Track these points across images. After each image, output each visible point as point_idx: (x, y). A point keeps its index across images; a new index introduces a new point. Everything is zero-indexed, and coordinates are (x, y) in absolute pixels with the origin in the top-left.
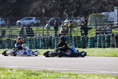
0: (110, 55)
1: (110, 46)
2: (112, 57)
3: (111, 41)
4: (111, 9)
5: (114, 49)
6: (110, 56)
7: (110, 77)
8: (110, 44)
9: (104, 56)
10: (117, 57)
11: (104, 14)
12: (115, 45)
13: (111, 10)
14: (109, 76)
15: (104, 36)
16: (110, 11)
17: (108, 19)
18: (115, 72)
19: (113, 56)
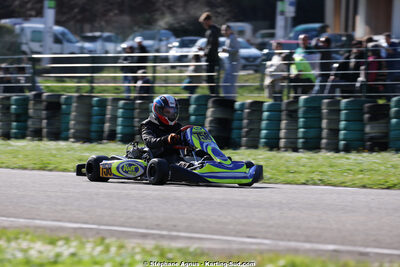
0: (25, 163)
1: (28, 133)
2: (33, 169)
3: (31, 117)
4: (31, 9)
5: (40, 143)
6: (25, 169)
7: (28, 237)
8: (26, 128)
9: (7, 167)
10: (51, 170)
11: (9, 25)
12: (45, 130)
13: (33, 13)
14: (27, 234)
15: (8, 98)
16: (31, 16)
17: (21, 44)
18: (44, 223)
19: (37, 166)
